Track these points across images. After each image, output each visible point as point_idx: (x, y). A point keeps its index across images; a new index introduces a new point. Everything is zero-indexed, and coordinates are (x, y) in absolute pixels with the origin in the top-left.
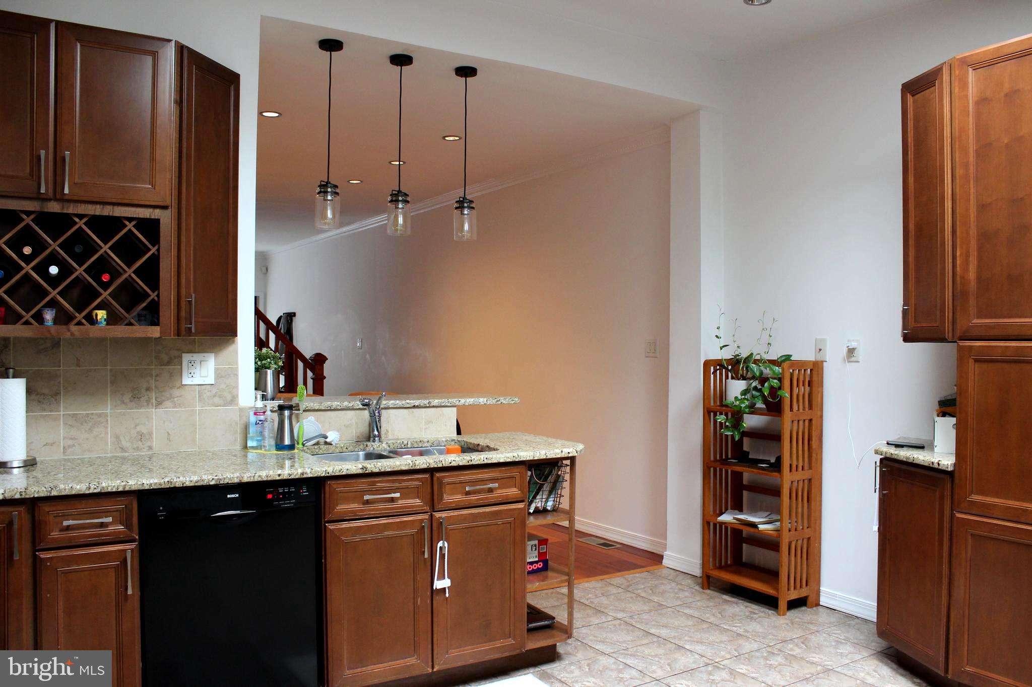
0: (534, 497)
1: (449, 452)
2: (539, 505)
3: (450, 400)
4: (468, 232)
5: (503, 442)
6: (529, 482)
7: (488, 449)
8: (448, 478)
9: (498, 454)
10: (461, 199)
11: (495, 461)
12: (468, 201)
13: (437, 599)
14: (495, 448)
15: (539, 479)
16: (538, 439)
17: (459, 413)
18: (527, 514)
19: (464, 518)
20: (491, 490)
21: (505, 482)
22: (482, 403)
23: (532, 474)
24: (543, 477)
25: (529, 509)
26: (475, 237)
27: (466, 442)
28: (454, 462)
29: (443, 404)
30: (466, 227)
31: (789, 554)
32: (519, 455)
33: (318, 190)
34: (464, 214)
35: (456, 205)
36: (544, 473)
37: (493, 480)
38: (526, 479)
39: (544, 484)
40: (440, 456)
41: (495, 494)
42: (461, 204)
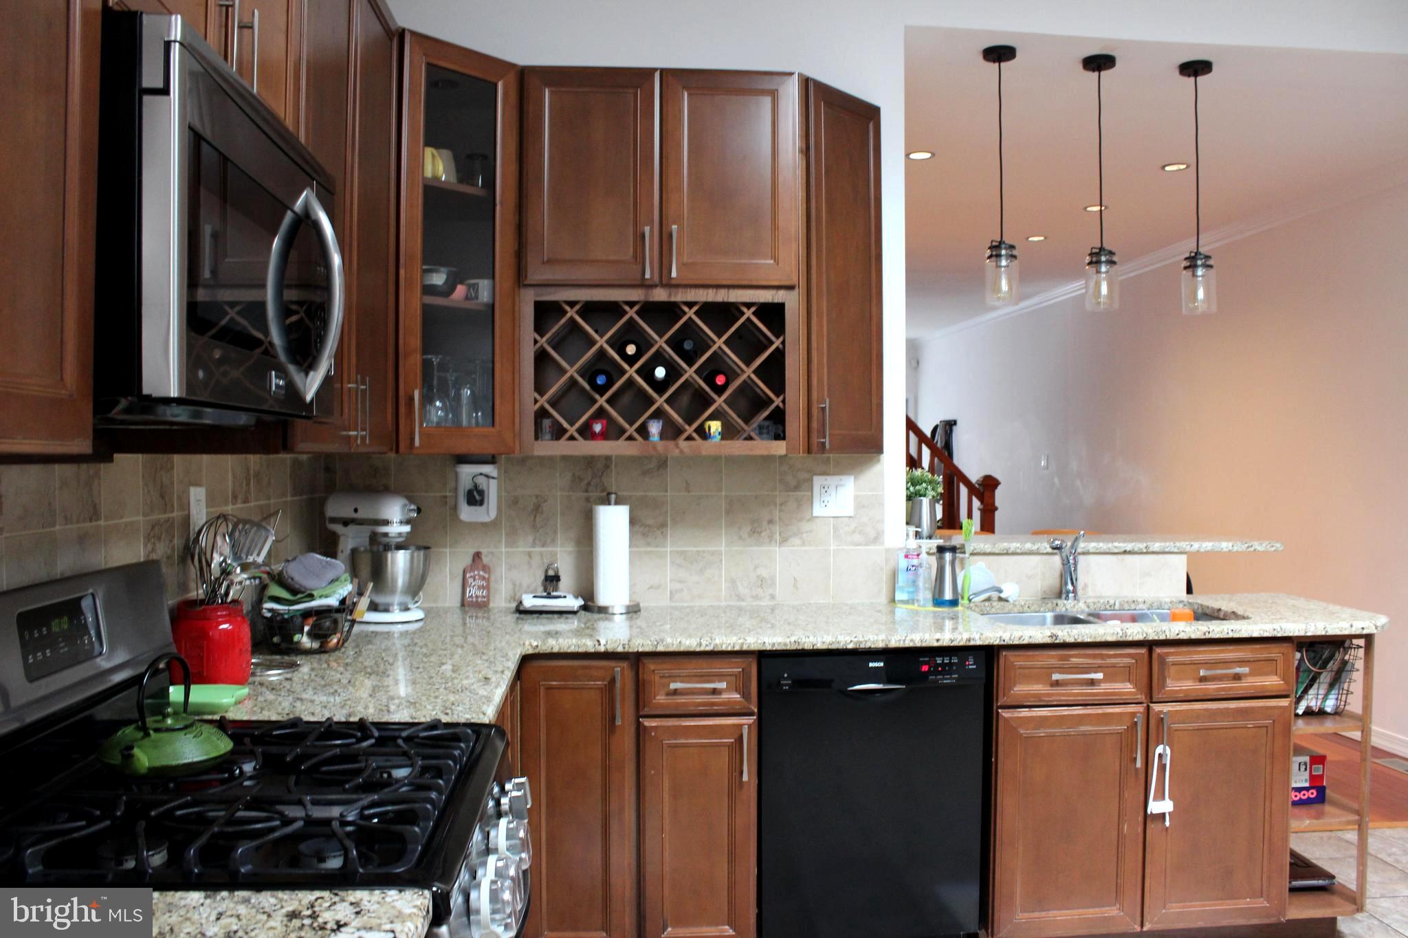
0: (1306, 691)
1: (1174, 618)
2: (1313, 704)
3: (1178, 544)
4: (1203, 301)
5: (1258, 608)
6: (1298, 668)
7: (1235, 616)
8: (1174, 656)
9: (1249, 624)
10: (1193, 254)
11: (1244, 634)
12: (1202, 256)
13: (1151, 826)
14: (1245, 615)
15: (1314, 665)
16: (1313, 605)
17: (1189, 563)
18: (1293, 715)
19: (1198, 715)
20: (1237, 677)
21: (1259, 666)
22: (1225, 550)
23: (1302, 656)
24: (1320, 662)
25: (1296, 708)
26: (1214, 309)
27: (1202, 605)
28: (1183, 634)
29: (1167, 550)
30: (1201, 294)
32: (1283, 628)
33: (988, 252)
34: (1197, 276)
35: (1187, 263)
36: (1322, 656)
37: (1241, 662)
38: (1293, 663)
39: (1320, 674)
40: (1162, 623)
41: (1245, 683)
42: (1192, 262)
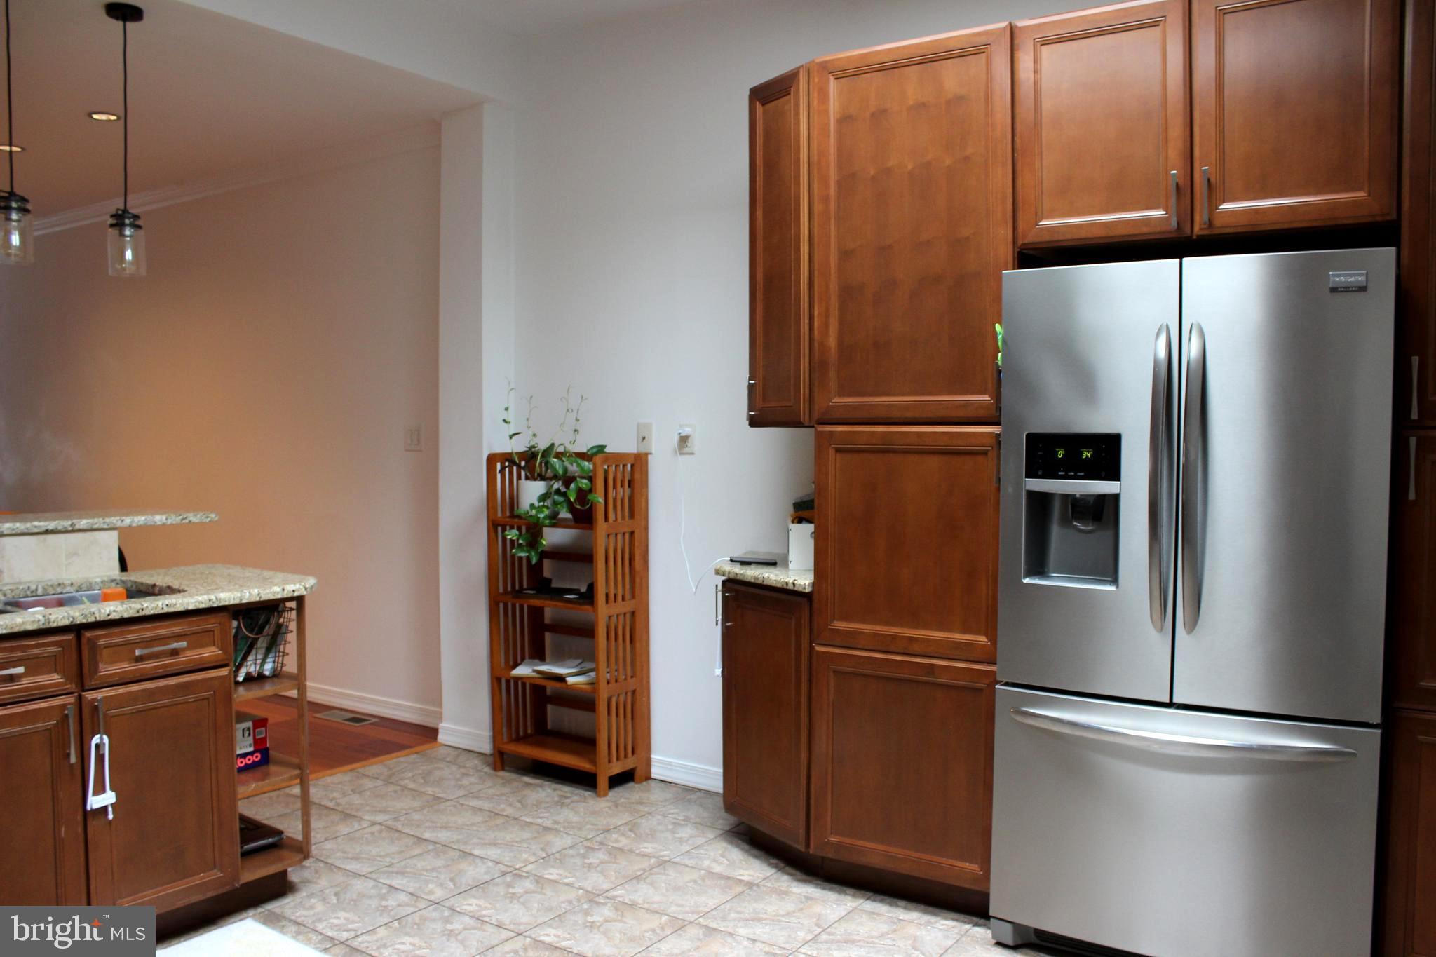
0: (244, 659)
1: (106, 598)
2: (252, 669)
3: (107, 520)
4: (131, 263)
5: (194, 580)
6: (236, 637)
7: (171, 590)
8: (105, 639)
9: (185, 597)
10: (120, 212)
11: (180, 608)
12: (130, 215)
13: (93, 824)
14: (181, 588)
15: (251, 632)
16: (249, 572)
17: (121, 538)
18: (233, 685)
19: (134, 697)
20: (175, 653)
21: (197, 640)
22: (159, 523)
23: (239, 624)
24: (256, 629)
25: (236, 676)
26: (143, 271)
27: (135, 582)
28: (114, 614)
29: (96, 526)
30: (129, 255)
31: (609, 713)
32: (219, 598)
34: (125, 236)
35: (111, 221)
36: (258, 623)
37: (179, 637)
38: (230, 632)
39: (257, 639)
40: (92, 605)
41: (183, 658)
42: (119, 219)
